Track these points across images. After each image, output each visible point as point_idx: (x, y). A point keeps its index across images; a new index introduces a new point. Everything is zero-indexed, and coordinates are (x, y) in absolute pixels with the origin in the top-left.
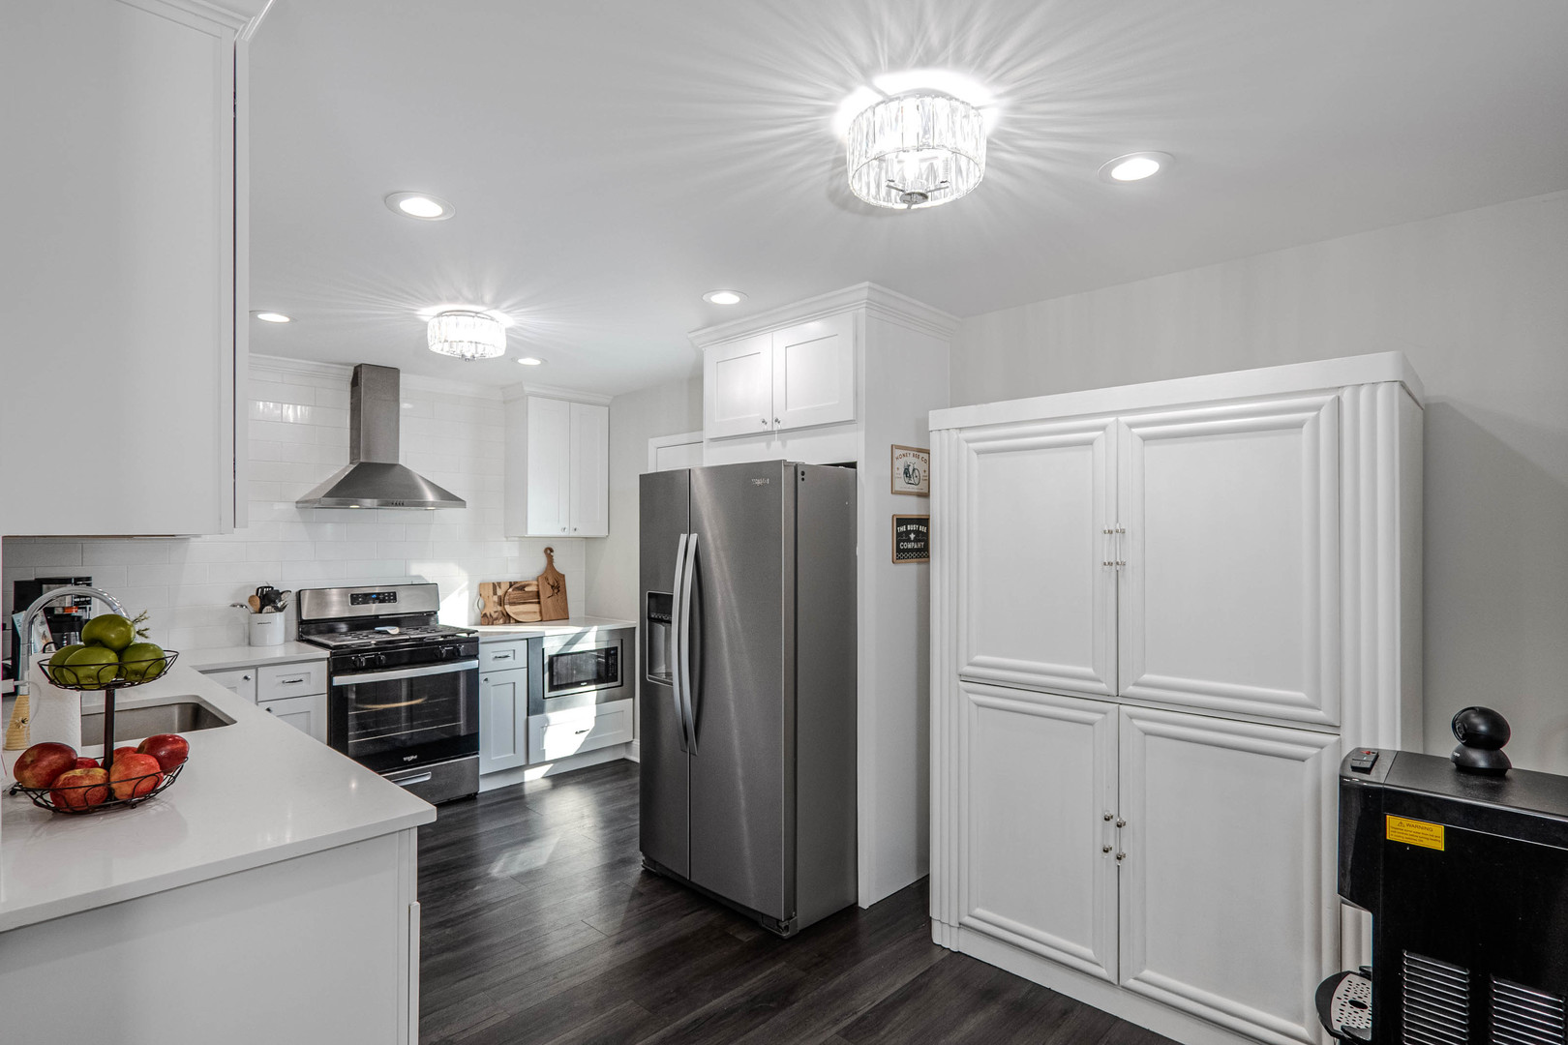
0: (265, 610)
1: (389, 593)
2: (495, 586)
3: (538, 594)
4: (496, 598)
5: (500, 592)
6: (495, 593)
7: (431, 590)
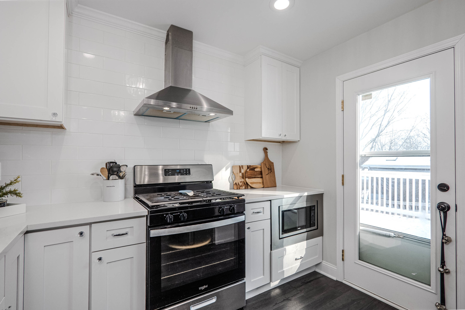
0: (111, 177)
1: (186, 169)
2: (241, 167)
3: (261, 173)
4: (241, 174)
5: (243, 171)
6: (240, 172)
7: (209, 168)
